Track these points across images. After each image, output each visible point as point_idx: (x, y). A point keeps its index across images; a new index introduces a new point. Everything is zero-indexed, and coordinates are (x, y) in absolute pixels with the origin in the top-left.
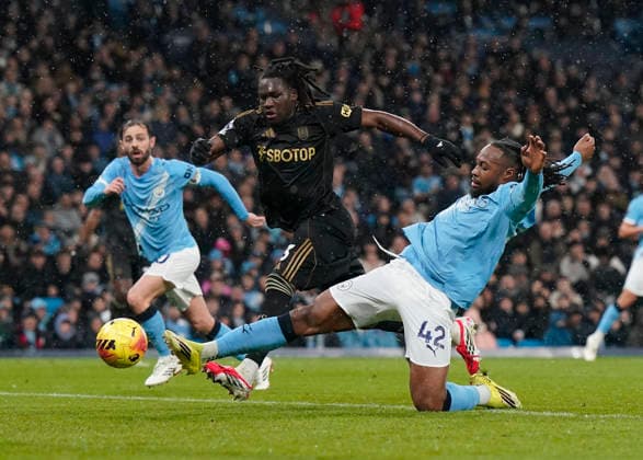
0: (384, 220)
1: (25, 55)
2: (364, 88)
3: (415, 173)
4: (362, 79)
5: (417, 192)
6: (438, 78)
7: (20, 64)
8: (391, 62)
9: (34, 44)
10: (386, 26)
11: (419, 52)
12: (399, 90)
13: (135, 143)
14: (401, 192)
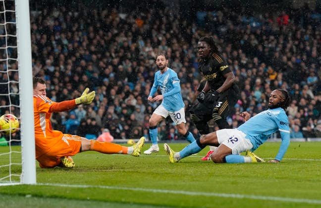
0: (297, 92)
1: (168, 36)
2: (289, 46)
3: (308, 75)
4: (288, 42)
5: (309, 82)
6: (315, 41)
7: (166, 38)
8: (299, 36)
9: (172, 32)
10: (296, 23)
11: (309, 32)
12: (302, 46)
13: (160, 61)
14: (303, 83)
